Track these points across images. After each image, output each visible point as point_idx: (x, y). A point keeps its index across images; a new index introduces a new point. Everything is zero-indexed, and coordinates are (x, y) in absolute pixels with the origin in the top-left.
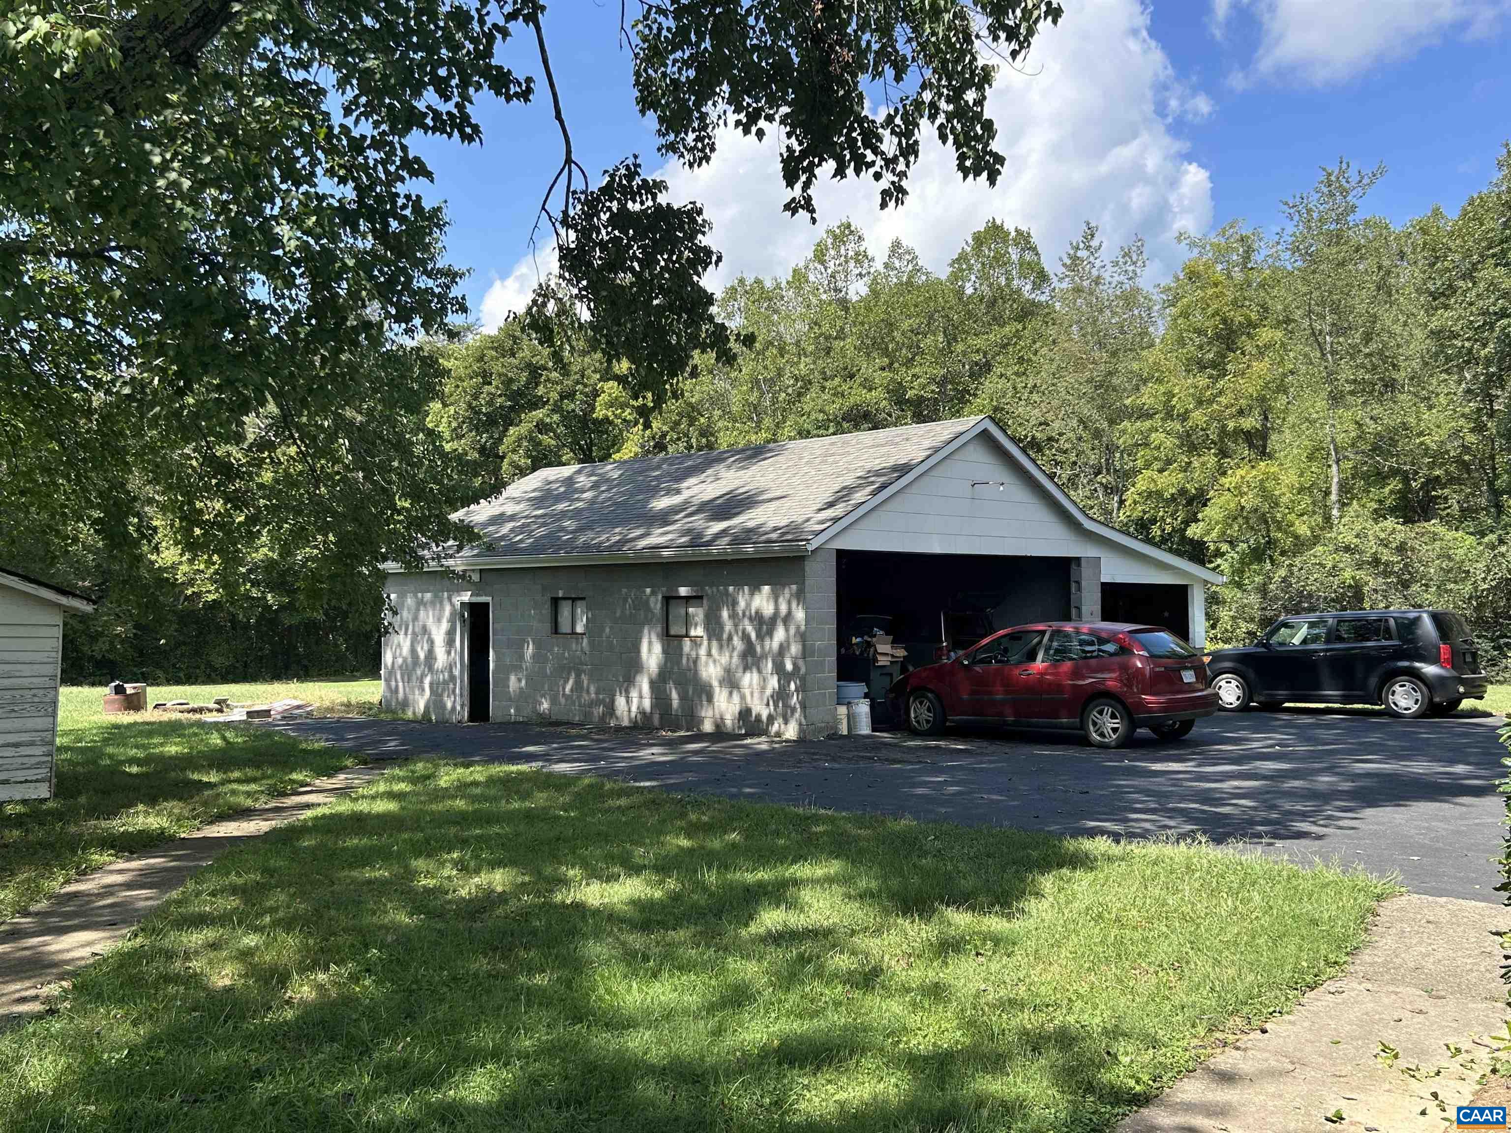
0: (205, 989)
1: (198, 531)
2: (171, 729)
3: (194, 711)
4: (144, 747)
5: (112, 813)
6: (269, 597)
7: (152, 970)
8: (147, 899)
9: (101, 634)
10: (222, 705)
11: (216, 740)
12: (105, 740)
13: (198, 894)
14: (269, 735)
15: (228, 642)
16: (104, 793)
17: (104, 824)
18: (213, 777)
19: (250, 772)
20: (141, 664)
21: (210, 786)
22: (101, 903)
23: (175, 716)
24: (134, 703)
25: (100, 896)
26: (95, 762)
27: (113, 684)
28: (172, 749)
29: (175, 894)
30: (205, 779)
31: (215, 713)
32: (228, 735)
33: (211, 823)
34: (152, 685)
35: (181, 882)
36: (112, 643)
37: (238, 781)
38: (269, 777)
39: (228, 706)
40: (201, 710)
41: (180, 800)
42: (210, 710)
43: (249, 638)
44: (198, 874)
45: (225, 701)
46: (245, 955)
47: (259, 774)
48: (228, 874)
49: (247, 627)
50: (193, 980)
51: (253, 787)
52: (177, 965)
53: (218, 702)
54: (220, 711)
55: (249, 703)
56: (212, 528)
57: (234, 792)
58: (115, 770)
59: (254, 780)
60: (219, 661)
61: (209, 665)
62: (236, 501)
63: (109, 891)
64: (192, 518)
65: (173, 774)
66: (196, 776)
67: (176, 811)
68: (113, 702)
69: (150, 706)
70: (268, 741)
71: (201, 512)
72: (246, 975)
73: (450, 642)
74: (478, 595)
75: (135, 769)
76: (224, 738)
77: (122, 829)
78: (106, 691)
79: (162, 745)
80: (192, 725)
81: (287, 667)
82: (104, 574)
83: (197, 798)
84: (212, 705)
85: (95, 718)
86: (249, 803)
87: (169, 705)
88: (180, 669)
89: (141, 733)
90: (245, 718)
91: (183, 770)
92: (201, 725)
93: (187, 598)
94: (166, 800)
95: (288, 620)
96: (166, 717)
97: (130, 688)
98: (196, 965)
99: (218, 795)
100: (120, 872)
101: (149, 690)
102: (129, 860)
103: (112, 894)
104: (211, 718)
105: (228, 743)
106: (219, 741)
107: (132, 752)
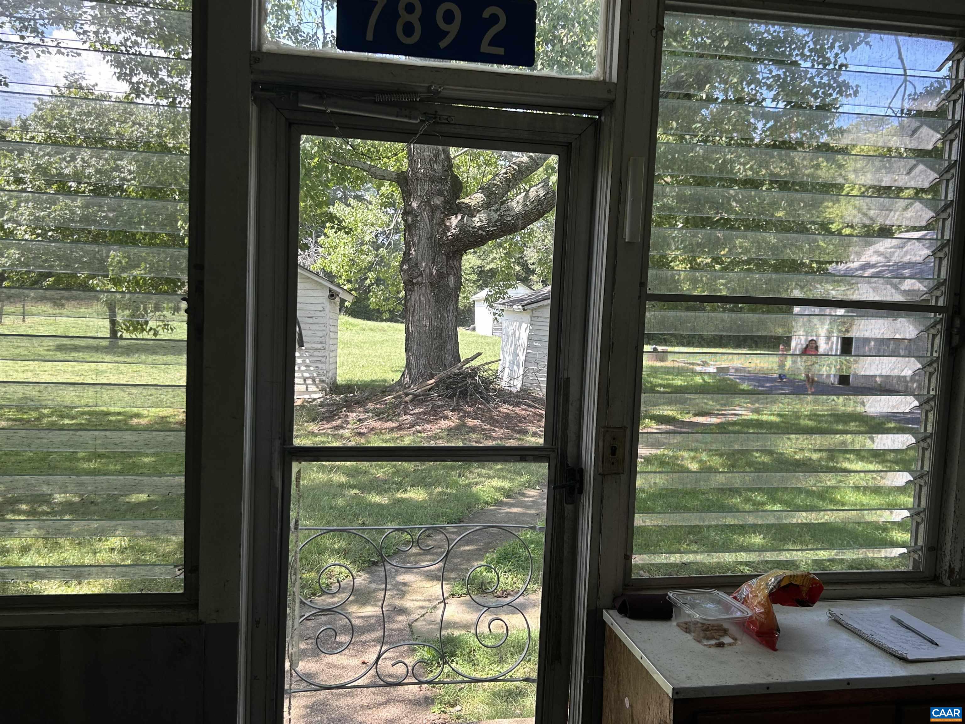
2: (679, 372)
3: (690, 364)
4: (667, 380)
10: (704, 363)
11: (698, 380)
12: (649, 375)
14: (725, 380)
23: (681, 365)
28: (679, 382)
32: (705, 378)
39: (707, 364)
45: (706, 361)
54: (703, 366)
58: (652, 389)
70: (724, 382)
73: (828, 338)
74: (848, 312)
75: (662, 390)
76: (704, 380)
79: (673, 379)
80: (689, 371)
84: (699, 362)
86: (711, 410)
91: (684, 393)
92: (693, 371)
96: (677, 366)
104: (698, 369)
105: (706, 382)
106: (701, 381)
107: (661, 382)
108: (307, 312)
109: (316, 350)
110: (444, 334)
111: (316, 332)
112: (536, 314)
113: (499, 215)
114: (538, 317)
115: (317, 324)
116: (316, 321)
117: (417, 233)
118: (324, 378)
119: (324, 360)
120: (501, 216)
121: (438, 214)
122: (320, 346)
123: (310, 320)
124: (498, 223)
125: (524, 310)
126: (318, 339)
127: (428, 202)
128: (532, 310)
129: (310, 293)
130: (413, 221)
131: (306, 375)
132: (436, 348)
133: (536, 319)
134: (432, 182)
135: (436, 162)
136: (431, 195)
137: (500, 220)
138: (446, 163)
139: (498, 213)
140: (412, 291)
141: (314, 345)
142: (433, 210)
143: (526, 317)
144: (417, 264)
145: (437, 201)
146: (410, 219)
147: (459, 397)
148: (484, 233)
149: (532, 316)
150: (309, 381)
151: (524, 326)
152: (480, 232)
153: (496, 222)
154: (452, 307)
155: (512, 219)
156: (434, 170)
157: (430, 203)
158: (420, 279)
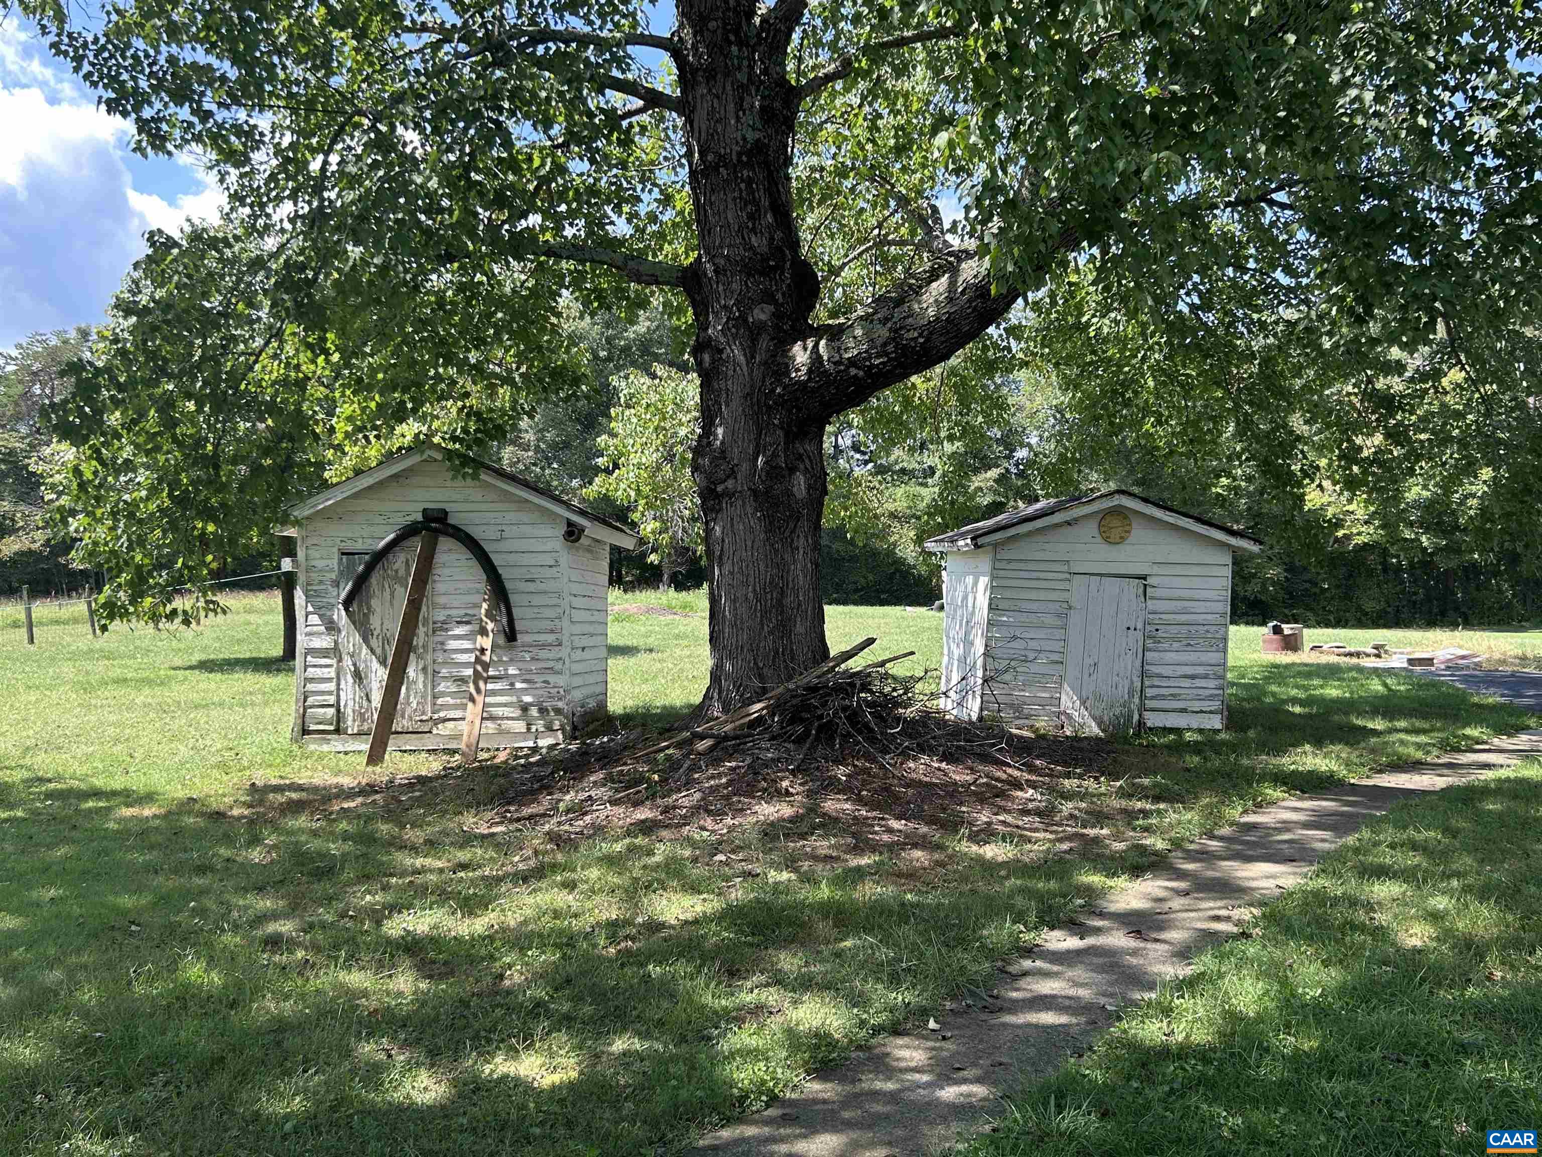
0: (1393, 944)
1: (1355, 469)
2: (1331, 672)
3: (1350, 654)
4: (1306, 688)
5: (1279, 750)
6: (1424, 539)
7: (1338, 915)
8: (1323, 840)
9: (1254, 576)
10: (1379, 650)
11: (1376, 686)
12: (1265, 678)
13: (1376, 844)
14: (1434, 685)
15: (1379, 586)
16: (1270, 729)
17: (1275, 761)
18: (1379, 724)
19: (1419, 724)
20: (1292, 607)
21: (1375, 733)
22: (1279, 838)
23: (1333, 659)
24: (1291, 644)
25: (1279, 830)
26: (1259, 699)
27: (1271, 624)
28: (1333, 692)
29: (1351, 840)
30: (1370, 725)
31: (1373, 659)
32: (1389, 681)
33: (1380, 772)
34: (1308, 627)
35: (1356, 829)
36: (1264, 585)
37: (1406, 731)
38: (1439, 730)
39: (1386, 652)
40: (1358, 655)
41: (1347, 744)
42: (1368, 655)
43: (1402, 582)
44: (1374, 824)
45: (1382, 646)
46: (1435, 917)
47: (1426, 726)
48: (1405, 828)
49: (1399, 569)
50: (1379, 933)
51: (1422, 739)
52: (1361, 916)
53: (1376, 647)
54: (1378, 656)
55: (1409, 649)
56: (1371, 465)
57: (1402, 742)
58: (1278, 709)
59: (1424, 732)
60: (1369, 606)
61: (1359, 608)
62: (1396, 436)
63: (1286, 826)
64: (1351, 456)
65: (1336, 718)
66: (1360, 722)
67: (1343, 755)
68: (1271, 641)
69: (1307, 648)
70: (1433, 692)
71: (1360, 449)
72: (1438, 939)
75: (1297, 709)
76: (1385, 685)
77: (1293, 767)
78: (1265, 631)
79: (1322, 687)
80: (1351, 669)
81: (1443, 613)
82: (1255, 515)
83: (1363, 745)
84: (1369, 650)
85: (1255, 656)
86: (1419, 755)
87: (1325, 647)
88: (1330, 612)
89: (1299, 674)
90: (1405, 665)
91: (1347, 714)
92: (1360, 669)
93: (1337, 540)
94: (1332, 743)
95: (1443, 564)
96: (1324, 659)
97: (1287, 629)
98: (1382, 918)
99: (1386, 743)
100: (1295, 809)
101: (1306, 631)
102: (1301, 799)
103: (1288, 830)
104: (1369, 663)
105: (1390, 690)
106: (1380, 688)
107: (1294, 692)
108: (524, 570)
109: (543, 646)
110: (787, 601)
111: (542, 610)
112: (1004, 554)
113: (890, 329)
114: (1010, 561)
115: (545, 592)
116: (542, 587)
117: (723, 386)
118: (560, 704)
119: (558, 666)
120: (896, 331)
121: (764, 343)
122: (550, 638)
123: (531, 587)
124: (890, 348)
125: (977, 546)
126: (548, 625)
127: (743, 318)
128: (996, 546)
129: (527, 530)
130: (713, 361)
131: (528, 699)
132: (771, 633)
133: (1003, 565)
134: (749, 275)
135: (753, 230)
136: (745, 303)
137: (894, 339)
138: (778, 235)
139: (889, 325)
140: (717, 512)
141: (537, 637)
142: (754, 333)
143: (984, 562)
144: (723, 452)
145: (761, 314)
146: (707, 357)
147: (817, 738)
148: (861, 373)
149: (995, 560)
150: (534, 712)
151: (984, 581)
152: (853, 371)
153: (885, 344)
154: (802, 540)
155: (921, 335)
156: (752, 248)
157: (746, 321)
158: (730, 484)
